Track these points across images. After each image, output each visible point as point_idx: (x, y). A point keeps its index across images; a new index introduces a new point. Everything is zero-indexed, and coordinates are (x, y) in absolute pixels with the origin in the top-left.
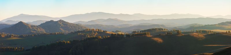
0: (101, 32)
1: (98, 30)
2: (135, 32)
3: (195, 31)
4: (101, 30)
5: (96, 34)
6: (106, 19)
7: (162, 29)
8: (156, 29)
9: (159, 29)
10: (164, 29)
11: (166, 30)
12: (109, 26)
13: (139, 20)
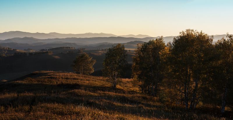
0: (11, 50)
1: (8, 48)
2: (43, 50)
3: (101, 49)
4: (11, 49)
5: (6, 52)
6: (22, 38)
7: (70, 48)
8: (64, 47)
9: (67, 47)
10: (71, 48)
11: (73, 49)
12: (24, 44)
13: (53, 38)
